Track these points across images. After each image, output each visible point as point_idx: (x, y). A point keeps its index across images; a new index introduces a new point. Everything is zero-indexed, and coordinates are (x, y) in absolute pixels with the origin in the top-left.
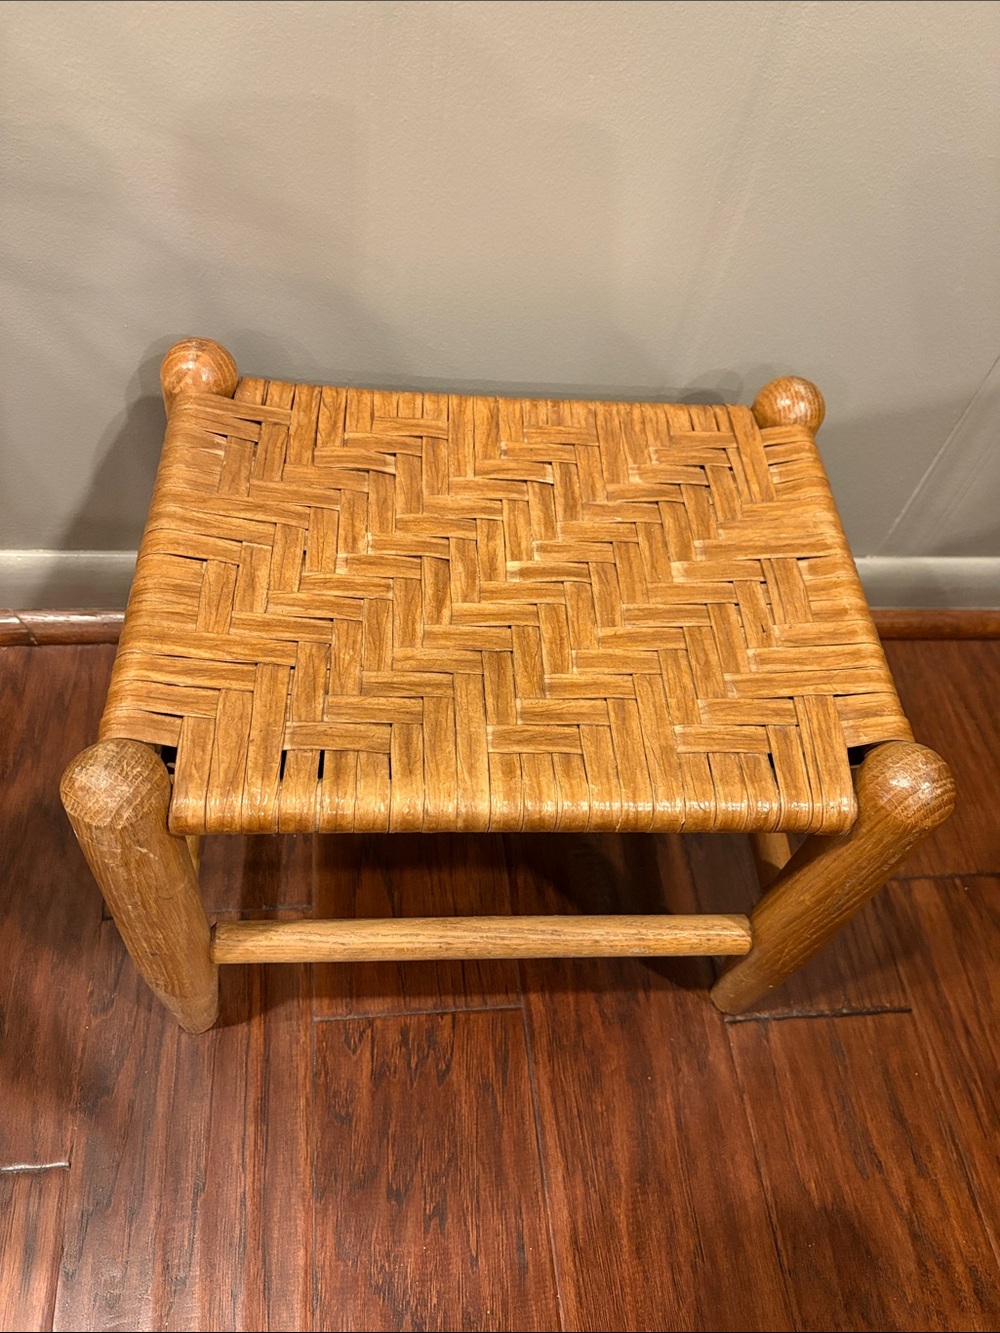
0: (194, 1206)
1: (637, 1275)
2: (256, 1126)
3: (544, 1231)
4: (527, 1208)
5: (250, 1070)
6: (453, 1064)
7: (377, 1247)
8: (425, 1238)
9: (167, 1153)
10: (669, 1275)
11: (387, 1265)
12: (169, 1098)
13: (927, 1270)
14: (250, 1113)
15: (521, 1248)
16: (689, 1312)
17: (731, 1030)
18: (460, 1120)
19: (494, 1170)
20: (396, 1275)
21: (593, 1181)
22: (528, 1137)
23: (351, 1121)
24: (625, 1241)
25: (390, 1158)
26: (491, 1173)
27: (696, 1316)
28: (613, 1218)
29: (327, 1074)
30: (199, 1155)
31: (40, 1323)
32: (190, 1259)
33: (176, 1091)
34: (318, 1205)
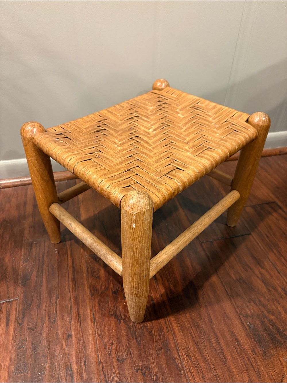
0: (56, 302)
2: (72, 282)
3: (158, 295)
4: (153, 291)
5: (69, 270)
7: (111, 305)
8: (124, 301)
9: (47, 291)
11: (114, 309)
12: (46, 279)
13: (270, 290)
14: (70, 279)
15: (152, 300)
17: (203, 244)
20: (117, 311)
21: (170, 282)
23: (99, 278)
25: (112, 284)
29: (91, 268)
30: (57, 291)
31: (12, 337)
32: (56, 315)
33: (48, 277)
34: (92, 298)
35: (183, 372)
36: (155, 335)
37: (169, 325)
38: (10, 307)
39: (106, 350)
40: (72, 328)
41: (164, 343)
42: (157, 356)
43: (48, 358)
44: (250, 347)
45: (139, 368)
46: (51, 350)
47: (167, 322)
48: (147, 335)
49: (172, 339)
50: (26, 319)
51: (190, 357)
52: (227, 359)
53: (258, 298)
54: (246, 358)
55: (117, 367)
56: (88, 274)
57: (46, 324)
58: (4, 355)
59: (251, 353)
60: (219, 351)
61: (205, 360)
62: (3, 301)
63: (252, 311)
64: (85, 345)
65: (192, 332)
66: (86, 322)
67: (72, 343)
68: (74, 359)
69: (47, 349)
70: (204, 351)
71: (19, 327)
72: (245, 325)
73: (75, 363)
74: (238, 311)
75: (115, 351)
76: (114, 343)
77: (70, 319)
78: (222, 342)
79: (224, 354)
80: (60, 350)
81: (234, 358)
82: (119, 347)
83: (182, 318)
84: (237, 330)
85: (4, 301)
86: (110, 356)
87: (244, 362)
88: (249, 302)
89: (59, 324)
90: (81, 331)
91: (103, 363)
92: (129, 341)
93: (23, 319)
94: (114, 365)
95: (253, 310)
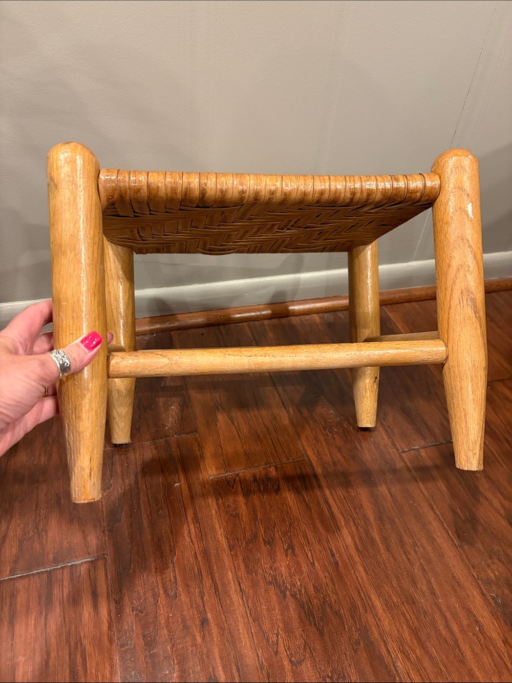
0: (172, 562)
1: (390, 558)
2: (194, 525)
3: (342, 547)
4: (331, 539)
5: (185, 503)
6: (281, 486)
7: (265, 566)
8: (287, 558)
9: (154, 542)
10: (405, 556)
11: (272, 572)
12: (148, 519)
14: (190, 520)
15: (333, 555)
16: (418, 570)
17: (403, 455)
18: (290, 508)
19: (311, 526)
20: (278, 576)
21: (359, 524)
22: (324, 510)
23: (239, 516)
24: (380, 545)
25: (262, 528)
26: (310, 527)
27: (422, 571)
28: (372, 537)
29: (222, 499)
30: (170, 541)
31: (107, 626)
32: (176, 585)
33: (151, 516)
34: (232, 553)
35: (398, 679)
36: (346, 618)
37: (367, 600)
38: (95, 572)
39: (269, 644)
40: (206, 608)
41: (361, 631)
42: (354, 654)
43: (175, 662)
44: (499, 634)
45: (328, 675)
46: (178, 647)
47: (362, 594)
48: (333, 618)
49: (373, 624)
50: (126, 591)
51: (406, 653)
52: (466, 655)
53: (503, 551)
54: (494, 653)
55: (291, 674)
56: (219, 509)
57: (162, 600)
58: (99, 659)
59: (502, 644)
60: (451, 643)
61: (431, 658)
62: (80, 560)
63: (497, 573)
64: (232, 636)
65: (405, 611)
66: (229, 596)
67: (211, 634)
68: (218, 661)
69: (171, 645)
70: (427, 643)
71: (116, 608)
72: (489, 597)
73: (220, 668)
74: (474, 574)
75: (285, 647)
76: (281, 632)
77: (201, 592)
78: (455, 628)
79: (459, 647)
80: (192, 646)
81: (477, 653)
82: (289, 639)
83: (386, 587)
84: (476, 606)
85: (83, 561)
86: (276, 655)
87: (493, 661)
88: (491, 558)
89: (183, 600)
90: (222, 613)
91: (268, 668)
92: (304, 629)
93: (121, 593)
94: (286, 670)
95: (499, 572)
